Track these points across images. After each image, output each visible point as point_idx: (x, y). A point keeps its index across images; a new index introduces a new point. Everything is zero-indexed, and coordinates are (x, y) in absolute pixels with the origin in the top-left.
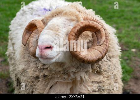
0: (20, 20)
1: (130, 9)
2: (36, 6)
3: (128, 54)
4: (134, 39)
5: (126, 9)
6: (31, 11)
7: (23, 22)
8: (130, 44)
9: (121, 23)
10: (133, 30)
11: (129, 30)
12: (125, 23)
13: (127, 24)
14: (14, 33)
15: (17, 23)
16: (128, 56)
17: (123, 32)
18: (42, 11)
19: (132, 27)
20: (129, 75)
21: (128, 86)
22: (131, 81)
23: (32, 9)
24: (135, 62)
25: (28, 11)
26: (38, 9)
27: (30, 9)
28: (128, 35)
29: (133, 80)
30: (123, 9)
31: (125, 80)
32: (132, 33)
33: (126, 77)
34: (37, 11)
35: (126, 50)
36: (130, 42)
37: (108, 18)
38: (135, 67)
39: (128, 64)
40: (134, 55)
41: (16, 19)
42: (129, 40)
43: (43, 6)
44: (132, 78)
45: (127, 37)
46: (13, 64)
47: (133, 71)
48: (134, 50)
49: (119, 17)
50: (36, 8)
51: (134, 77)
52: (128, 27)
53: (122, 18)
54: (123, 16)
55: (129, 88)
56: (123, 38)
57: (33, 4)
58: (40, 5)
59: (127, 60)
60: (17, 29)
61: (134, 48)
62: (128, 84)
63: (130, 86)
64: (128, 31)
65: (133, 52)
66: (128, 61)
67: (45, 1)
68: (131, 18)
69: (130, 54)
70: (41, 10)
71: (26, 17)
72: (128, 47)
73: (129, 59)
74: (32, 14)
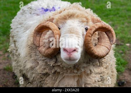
0: (20, 19)
1: (124, 7)
2: (35, 5)
3: (122, 48)
4: (128, 35)
5: (121, 8)
6: (30, 10)
7: (23, 21)
8: (125, 39)
9: (116, 20)
10: (127, 27)
11: (124, 26)
12: (120, 21)
13: (122, 21)
14: (15, 31)
15: (17, 22)
16: (123, 50)
17: (119, 28)
18: (41, 10)
19: (126, 24)
20: (124, 66)
21: (123, 76)
22: (126, 72)
23: (31, 8)
24: (129, 55)
25: (27, 11)
26: (36, 8)
27: (29, 9)
28: (123, 31)
29: (127, 71)
30: (118, 7)
31: (120, 71)
32: (126, 29)
33: (121, 68)
34: (35, 10)
35: (121, 45)
36: (124, 37)
37: (105, 16)
38: (129, 60)
39: (123, 57)
40: (128, 49)
41: (16, 18)
42: (124, 35)
43: (41, 6)
44: (126, 69)
45: (122, 33)
46: (16, 60)
47: (127, 63)
48: (128, 45)
49: (115, 15)
50: (34, 7)
51: (128, 69)
52: (123, 24)
53: (118, 15)
54: (118, 14)
55: (124, 79)
56: (119, 33)
57: (32, 4)
58: (39, 4)
59: (122, 53)
60: (18, 27)
61: (128, 42)
62: (122, 75)
63: (125, 76)
64: (123, 28)
65: (127, 46)
66: (123, 55)
67: (43, 1)
68: (125, 16)
69: (125, 48)
70: (39, 9)
71: (26, 16)
72: (123, 42)
73: (124, 52)
74: (31, 13)
